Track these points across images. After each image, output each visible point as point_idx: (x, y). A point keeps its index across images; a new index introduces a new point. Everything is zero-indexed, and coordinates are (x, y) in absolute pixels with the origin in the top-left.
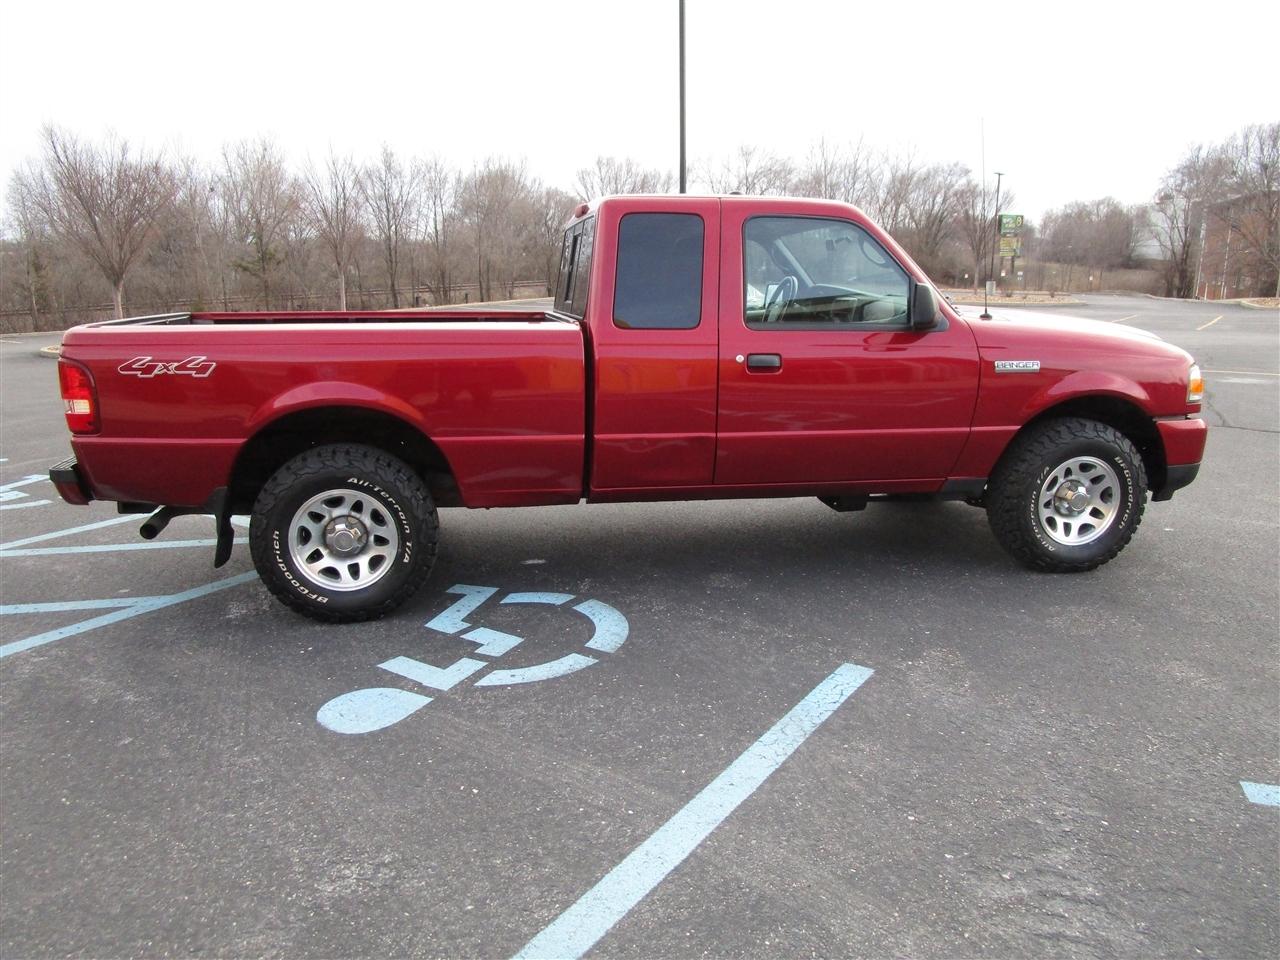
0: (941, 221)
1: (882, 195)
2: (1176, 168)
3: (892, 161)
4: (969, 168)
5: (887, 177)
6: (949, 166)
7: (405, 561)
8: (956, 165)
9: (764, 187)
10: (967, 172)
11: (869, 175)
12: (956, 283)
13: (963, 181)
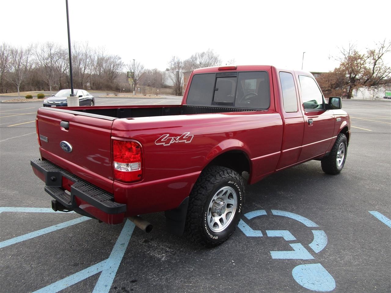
0: (113, 73)
1: (95, 64)
2: (170, 61)
3: (98, 53)
4: (121, 57)
5: (96, 59)
6: (114, 56)
7: (239, 212)
8: (116, 56)
9: (57, 58)
10: (120, 58)
11: (90, 57)
12: (120, 91)
13: (119, 61)
